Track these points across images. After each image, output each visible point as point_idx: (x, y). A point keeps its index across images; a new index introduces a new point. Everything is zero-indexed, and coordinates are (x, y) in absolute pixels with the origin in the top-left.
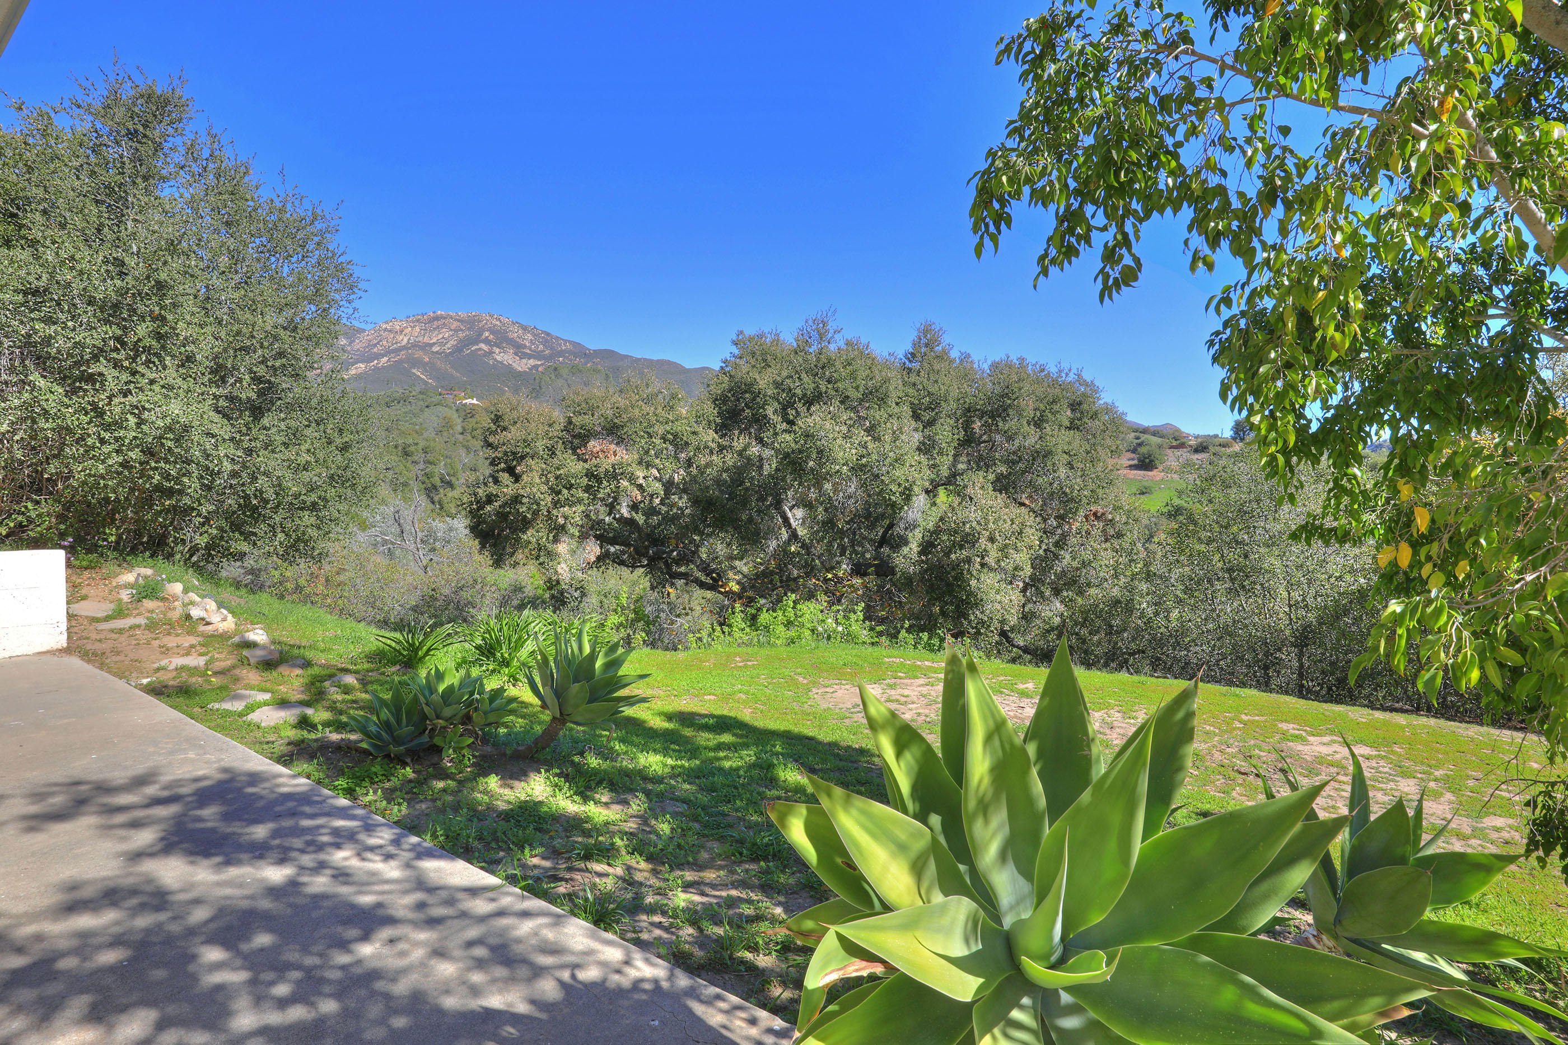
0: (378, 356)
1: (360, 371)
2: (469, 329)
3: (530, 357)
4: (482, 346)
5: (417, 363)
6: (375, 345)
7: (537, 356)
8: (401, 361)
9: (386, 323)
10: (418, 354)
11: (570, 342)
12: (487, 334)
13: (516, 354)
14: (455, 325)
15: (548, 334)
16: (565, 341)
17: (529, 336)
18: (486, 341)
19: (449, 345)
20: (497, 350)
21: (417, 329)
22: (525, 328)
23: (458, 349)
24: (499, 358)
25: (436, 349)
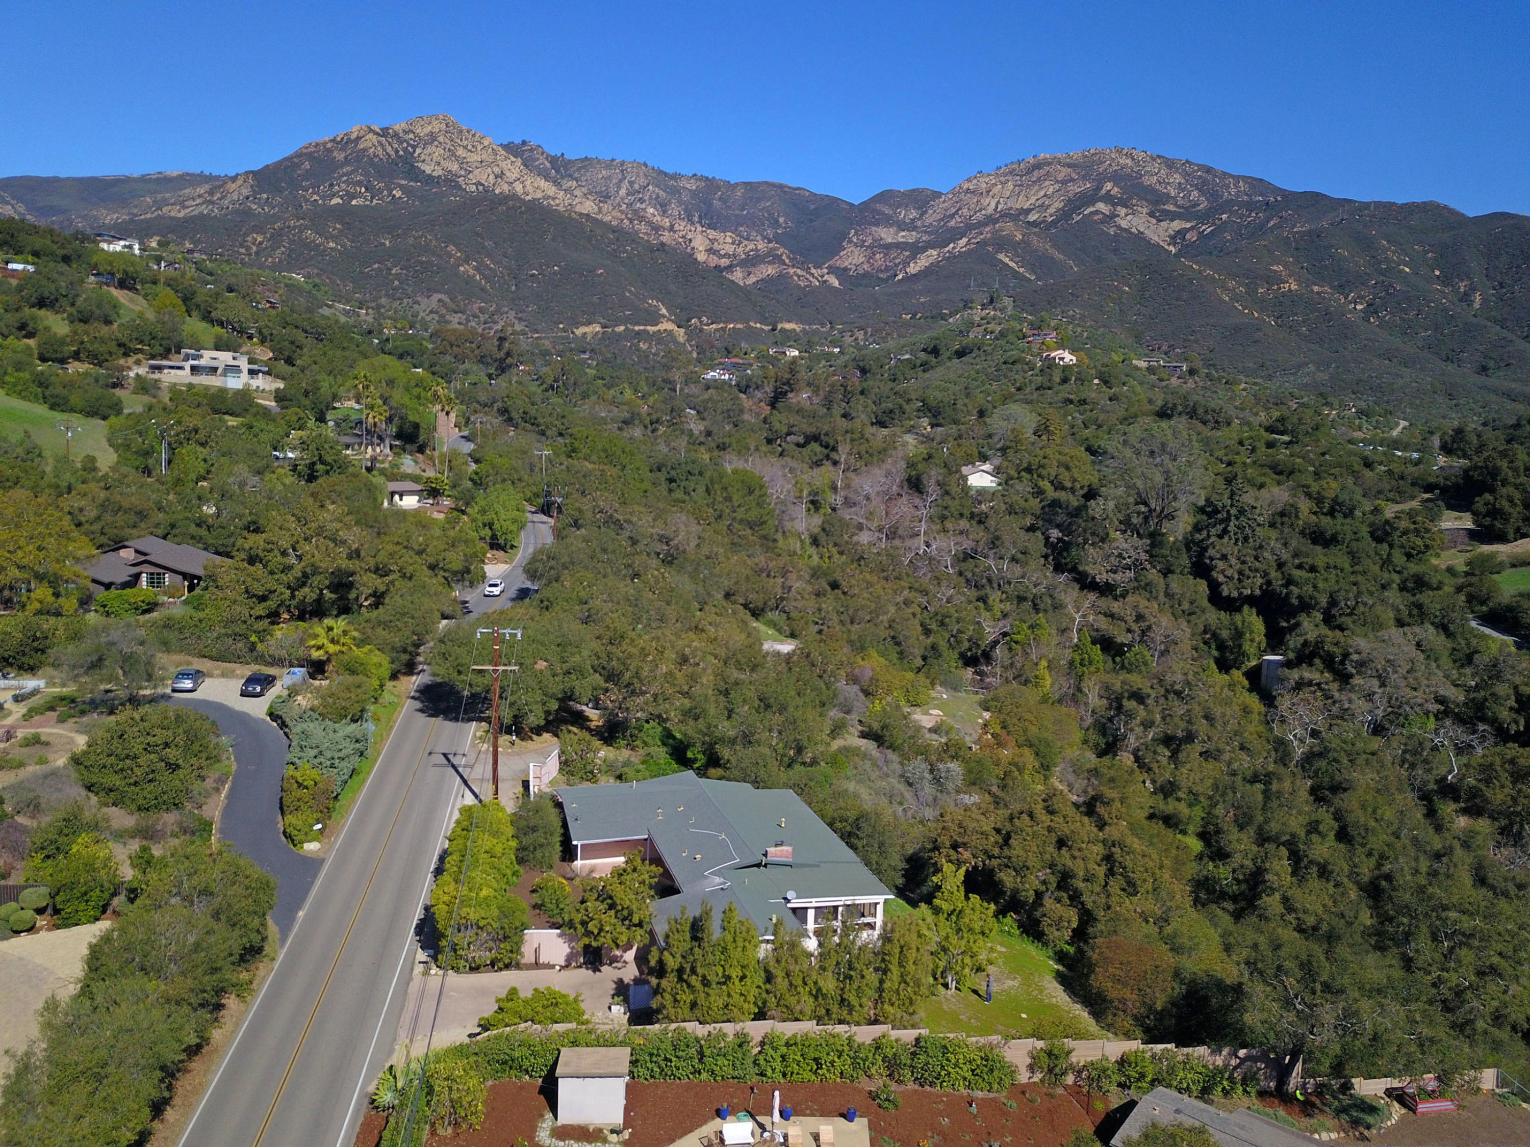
0: (955, 235)
1: (931, 260)
2: (1084, 178)
3: (1172, 217)
4: (1101, 206)
5: (1003, 244)
6: (952, 216)
7: (1186, 213)
8: (982, 244)
9: (969, 180)
10: (1008, 228)
11: (1244, 178)
12: (1109, 186)
13: (1151, 214)
14: (1064, 172)
15: (1209, 170)
16: (1237, 178)
17: (1177, 178)
18: (1108, 198)
19: (1052, 210)
20: (1122, 211)
21: (1010, 185)
22: (1170, 164)
23: (1064, 215)
24: (1124, 224)
25: (1032, 217)
